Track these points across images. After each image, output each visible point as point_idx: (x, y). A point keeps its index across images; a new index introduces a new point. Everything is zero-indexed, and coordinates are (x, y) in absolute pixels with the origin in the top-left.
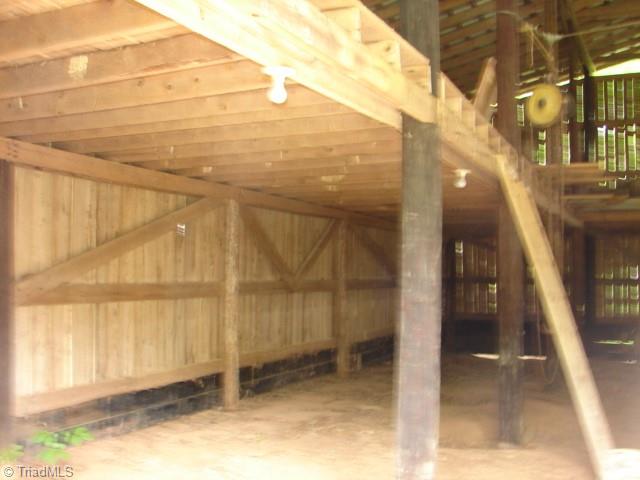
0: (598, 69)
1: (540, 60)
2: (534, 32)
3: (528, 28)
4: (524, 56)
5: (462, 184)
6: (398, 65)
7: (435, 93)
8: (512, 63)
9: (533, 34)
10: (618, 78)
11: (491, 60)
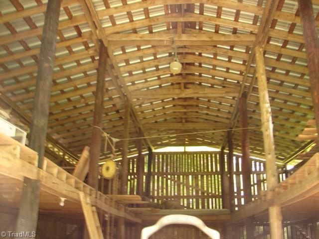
0: (155, 149)
1: (109, 148)
2: (108, 137)
3: (105, 134)
4: (103, 146)
5: (62, 204)
6: (18, 156)
7: (40, 166)
8: (97, 149)
9: (107, 138)
10: (163, 154)
11: (87, 147)
